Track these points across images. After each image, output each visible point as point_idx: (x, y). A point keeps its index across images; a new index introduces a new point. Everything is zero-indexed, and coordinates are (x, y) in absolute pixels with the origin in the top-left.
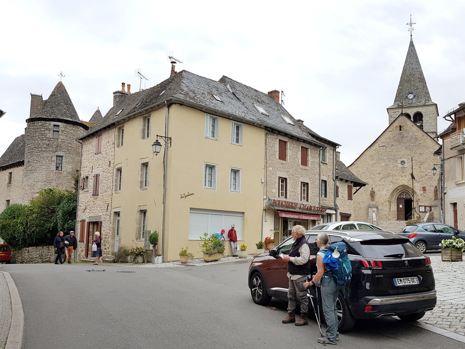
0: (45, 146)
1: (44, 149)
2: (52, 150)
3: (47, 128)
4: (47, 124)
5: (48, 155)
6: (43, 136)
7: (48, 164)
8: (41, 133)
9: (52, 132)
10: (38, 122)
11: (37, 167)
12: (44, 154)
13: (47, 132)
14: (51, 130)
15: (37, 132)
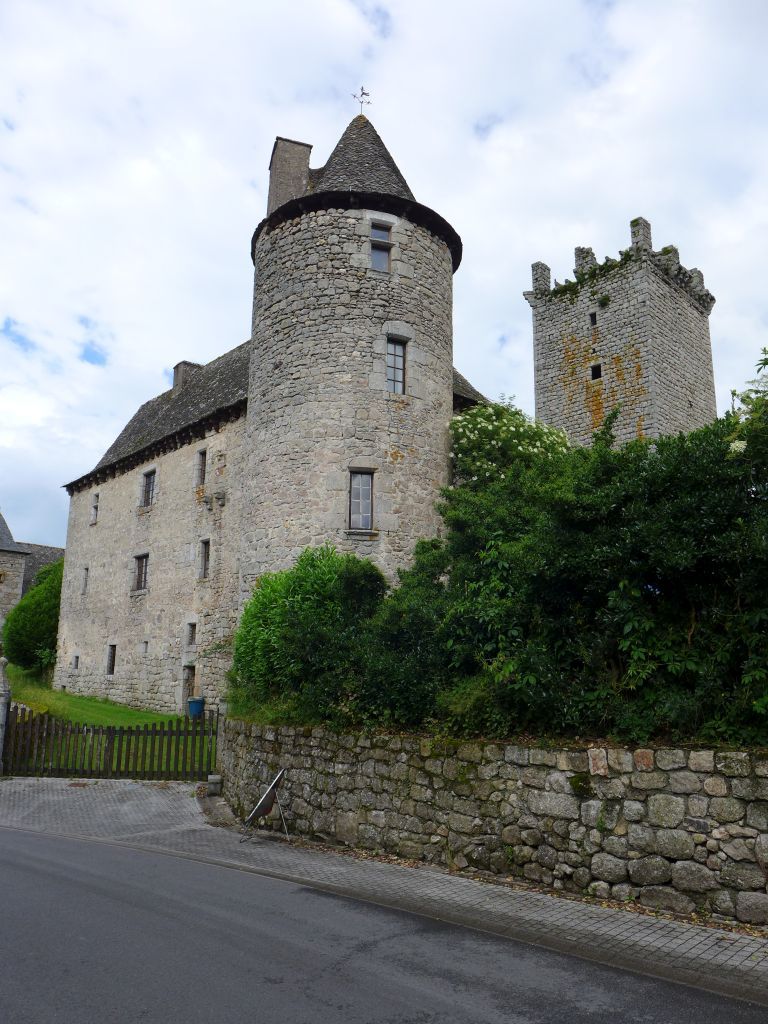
0: (345, 298)
1: (341, 310)
2: (369, 312)
3: (351, 233)
4: (349, 220)
5: (358, 332)
6: (337, 263)
7: (360, 367)
8: (327, 251)
9: (367, 247)
10: (313, 214)
11: (317, 378)
12: (344, 329)
13: (349, 247)
14: (363, 239)
15: (310, 251)
